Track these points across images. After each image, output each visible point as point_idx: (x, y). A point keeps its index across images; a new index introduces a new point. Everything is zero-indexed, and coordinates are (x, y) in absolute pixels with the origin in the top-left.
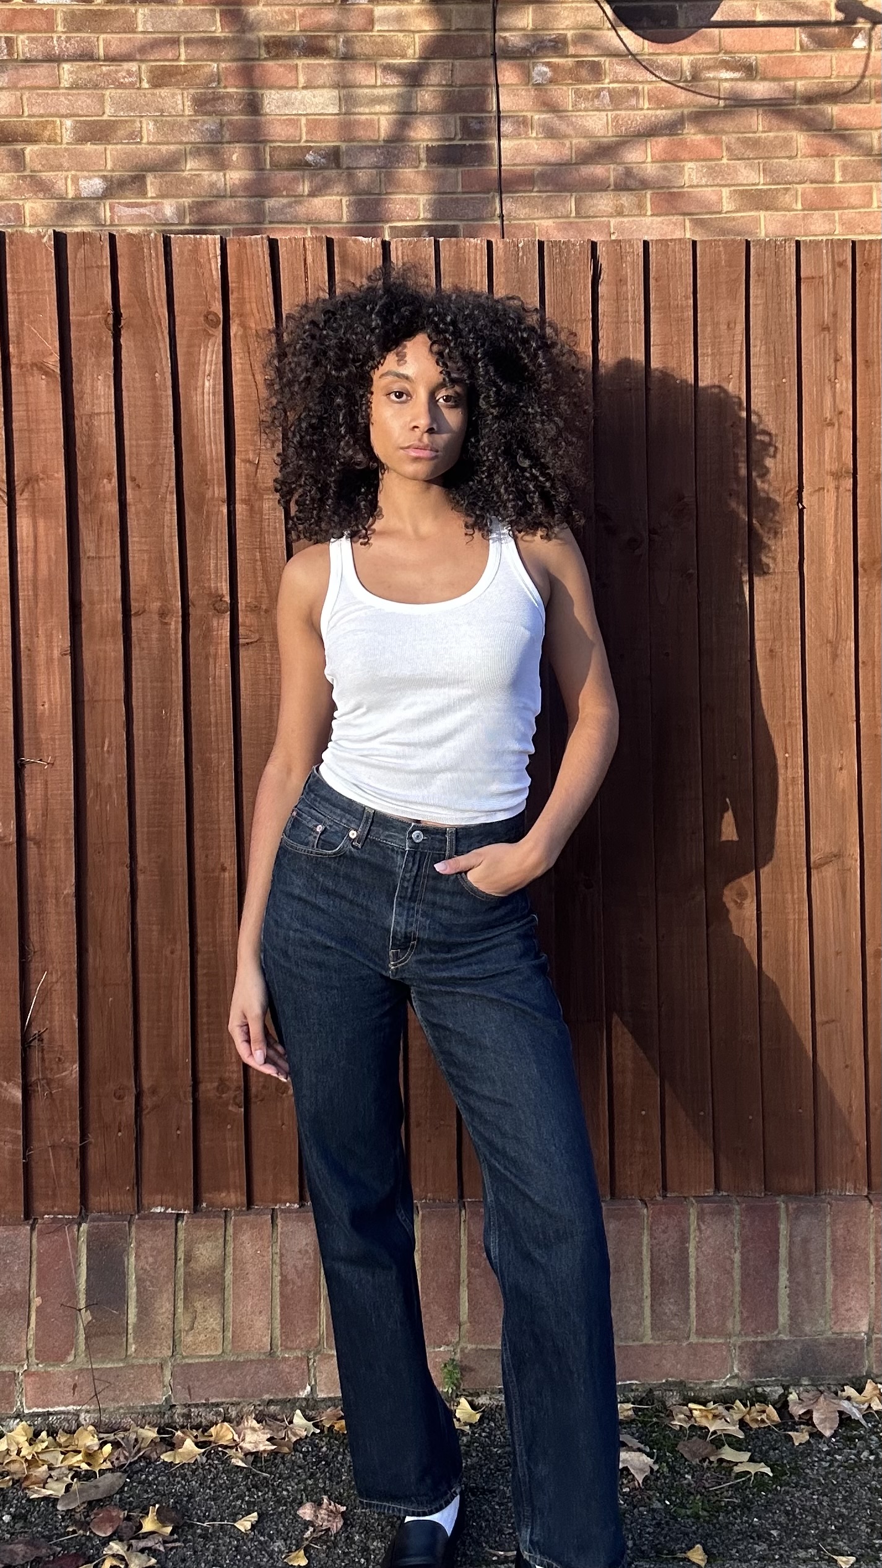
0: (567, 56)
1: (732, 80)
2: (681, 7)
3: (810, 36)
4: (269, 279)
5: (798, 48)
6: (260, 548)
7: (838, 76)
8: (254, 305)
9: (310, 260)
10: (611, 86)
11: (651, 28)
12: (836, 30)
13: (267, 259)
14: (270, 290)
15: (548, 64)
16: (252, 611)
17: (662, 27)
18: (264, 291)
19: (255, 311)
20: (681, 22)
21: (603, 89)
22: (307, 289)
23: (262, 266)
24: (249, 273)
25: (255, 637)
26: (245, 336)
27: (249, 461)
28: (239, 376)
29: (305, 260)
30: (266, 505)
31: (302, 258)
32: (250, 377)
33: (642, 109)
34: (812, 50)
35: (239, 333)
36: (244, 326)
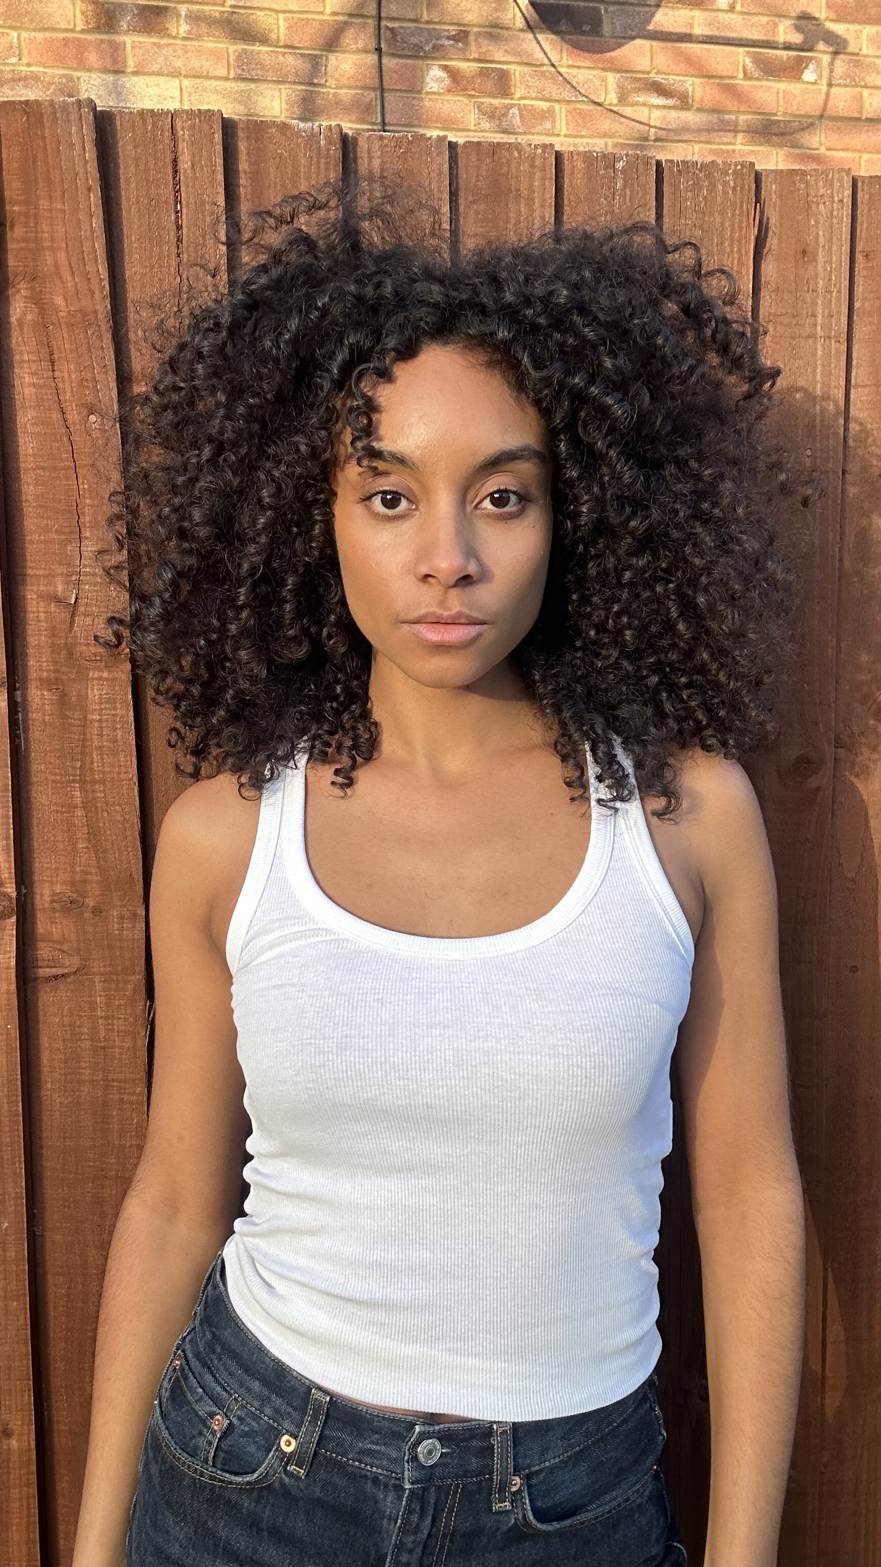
0: (469, 60)
1: (664, 107)
2: (606, 10)
3: (756, 60)
4: (95, 198)
5: (741, 75)
6: (83, 782)
7: (785, 113)
8: (62, 255)
9: (185, 164)
10: (522, 102)
11: (571, 33)
12: (784, 54)
13: (91, 154)
14: (97, 223)
15: (445, 68)
16: (66, 910)
17: (583, 33)
18: (85, 226)
19: (65, 271)
20: (606, 29)
21: (513, 106)
22: (179, 228)
23: (79, 168)
24: (49, 182)
25: (71, 963)
26: (42, 326)
27: (59, 601)
28: (31, 414)
29: (175, 161)
30: (95, 693)
31: (169, 157)
32: (56, 416)
33: (558, 135)
34: (757, 79)
35: (29, 317)
36: (38, 300)
